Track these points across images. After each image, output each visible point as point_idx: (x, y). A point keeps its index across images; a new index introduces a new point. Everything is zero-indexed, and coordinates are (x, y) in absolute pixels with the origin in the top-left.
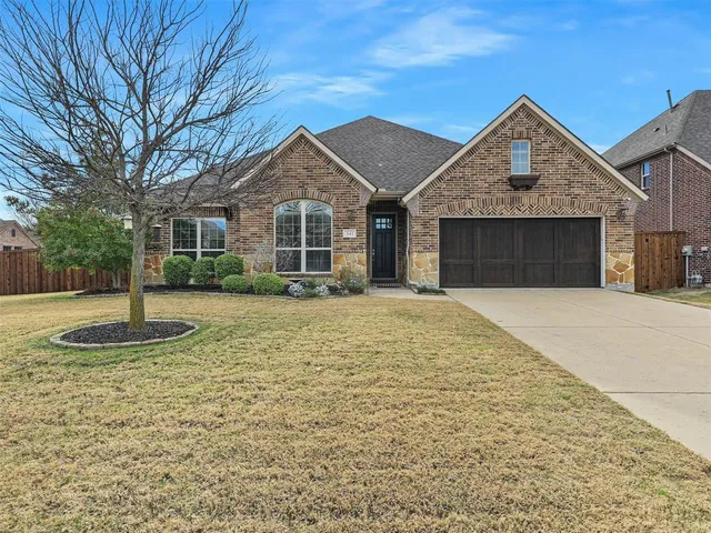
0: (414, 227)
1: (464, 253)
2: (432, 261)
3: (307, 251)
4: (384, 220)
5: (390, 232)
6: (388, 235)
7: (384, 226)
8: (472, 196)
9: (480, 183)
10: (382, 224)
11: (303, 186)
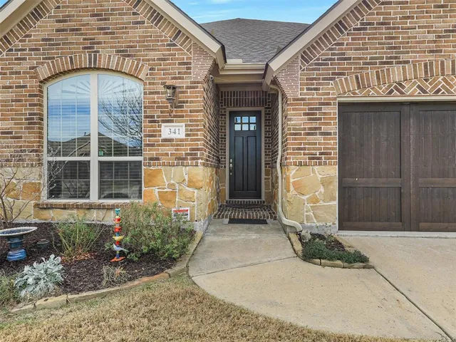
0: (292, 119)
1: (383, 166)
2: (325, 183)
3: (101, 163)
4: (245, 119)
5: (255, 135)
6: (251, 140)
7: (245, 128)
8: (403, 57)
9: (420, 34)
10: (245, 124)
11: (91, 46)
